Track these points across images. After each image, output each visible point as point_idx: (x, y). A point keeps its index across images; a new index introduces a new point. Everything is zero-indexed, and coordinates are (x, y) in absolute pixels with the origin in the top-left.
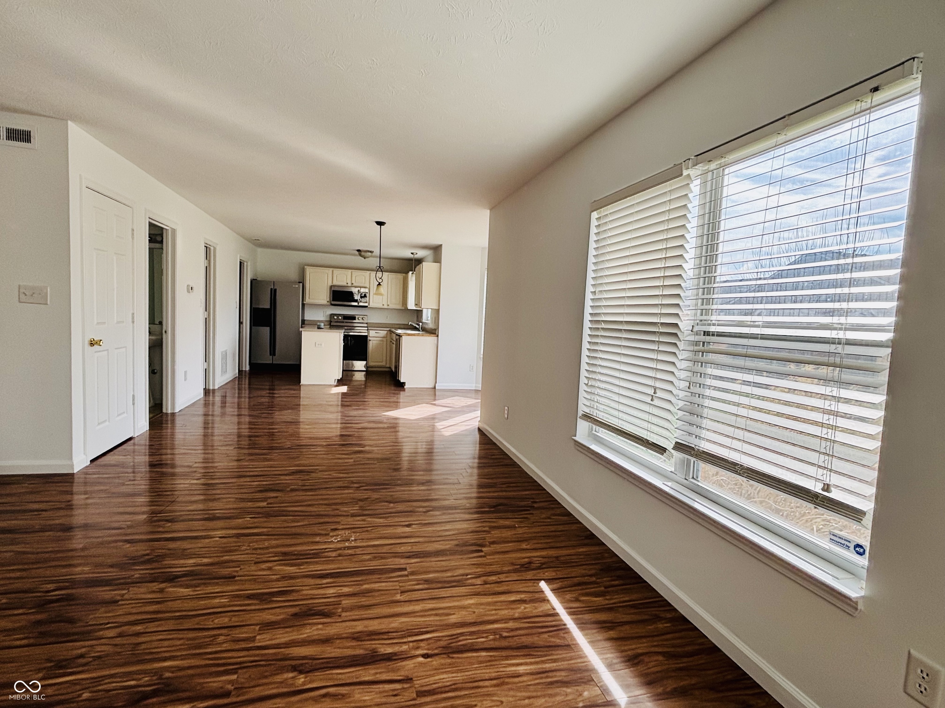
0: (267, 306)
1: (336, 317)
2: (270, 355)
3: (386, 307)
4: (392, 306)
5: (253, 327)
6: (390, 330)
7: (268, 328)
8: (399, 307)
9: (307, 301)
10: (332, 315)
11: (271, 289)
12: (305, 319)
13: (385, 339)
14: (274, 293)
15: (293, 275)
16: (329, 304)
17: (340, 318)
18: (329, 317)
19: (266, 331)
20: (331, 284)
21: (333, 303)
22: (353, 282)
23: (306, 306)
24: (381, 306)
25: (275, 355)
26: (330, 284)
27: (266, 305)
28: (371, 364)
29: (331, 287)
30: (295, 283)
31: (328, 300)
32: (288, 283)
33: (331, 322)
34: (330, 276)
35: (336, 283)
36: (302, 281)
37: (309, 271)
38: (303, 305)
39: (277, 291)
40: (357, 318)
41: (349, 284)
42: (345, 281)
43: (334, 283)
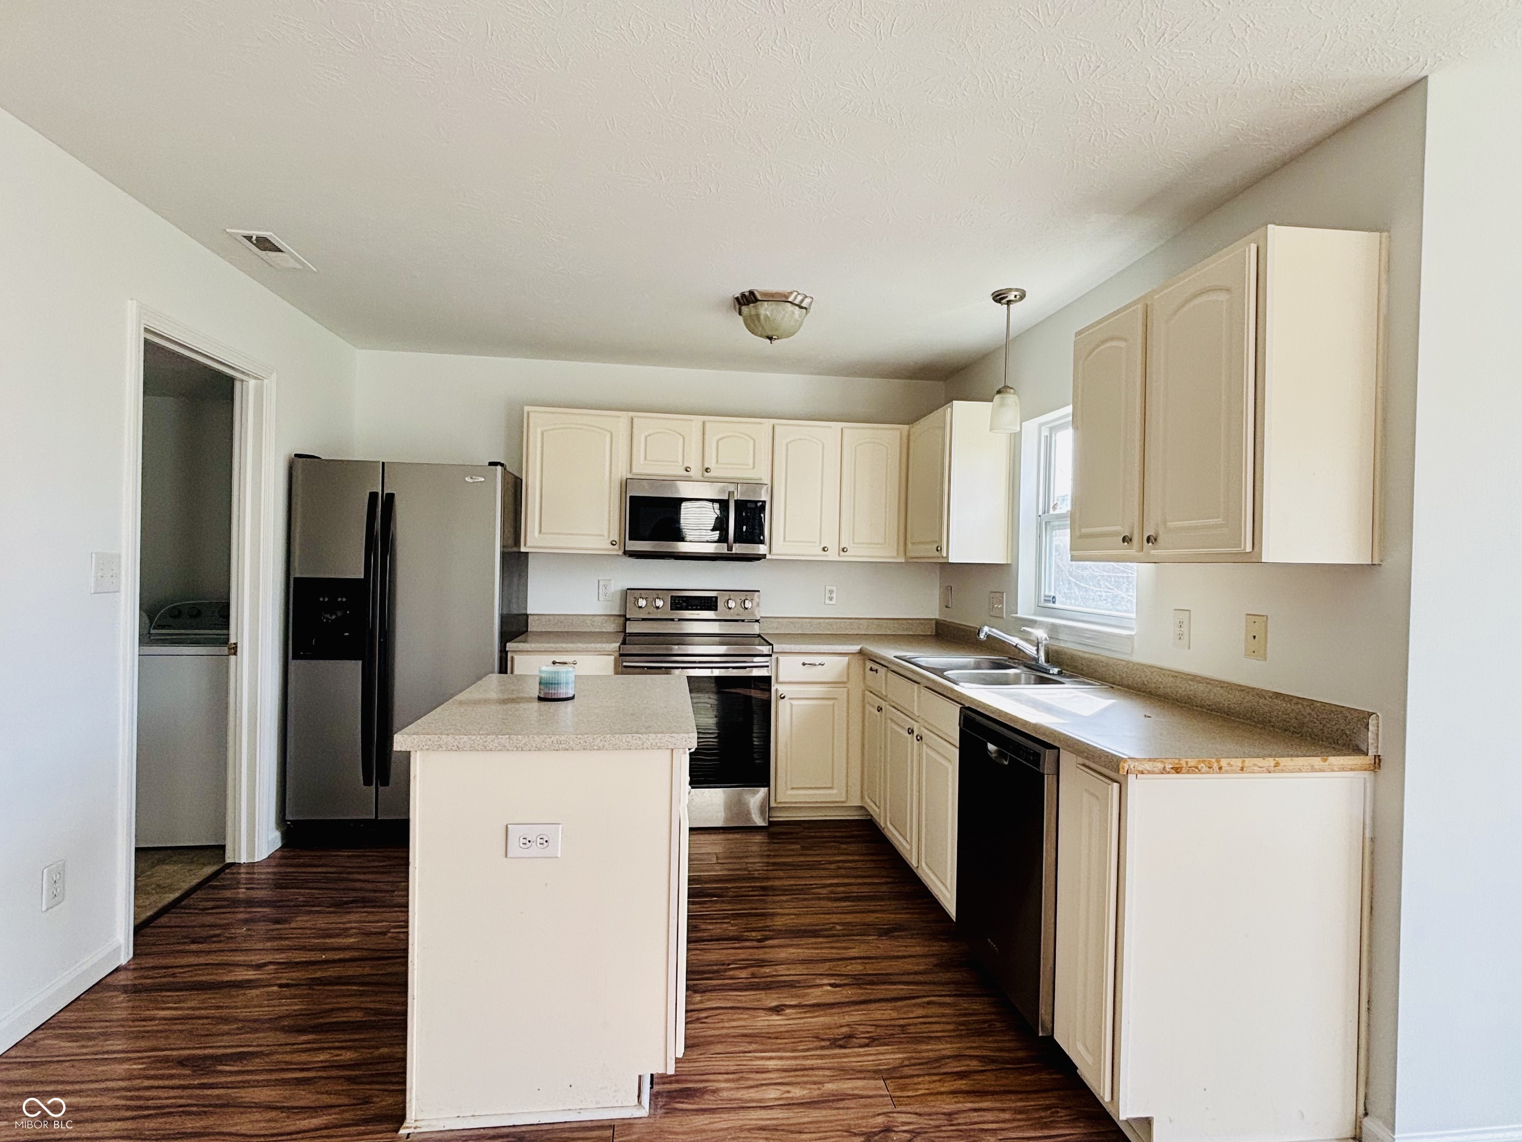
1: (642, 603)
2: (367, 782)
3: (833, 555)
4: (857, 553)
5: (293, 664)
6: (861, 652)
8: (888, 553)
9: (535, 540)
10: (629, 595)
11: (373, 496)
12: (530, 612)
13: (842, 692)
14: (382, 510)
16: (617, 551)
17: (660, 603)
18: (618, 599)
19: (345, 677)
20: (626, 475)
21: (632, 545)
22: (710, 463)
24: (813, 552)
26: (622, 472)
27: (348, 564)
29: (625, 484)
30: (473, 470)
31: (614, 535)
32: (446, 472)
33: (626, 619)
34: (622, 441)
35: (642, 468)
37: (541, 424)
40: (721, 604)
41: (695, 472)
42: (680, 460)
43: (634, 471)
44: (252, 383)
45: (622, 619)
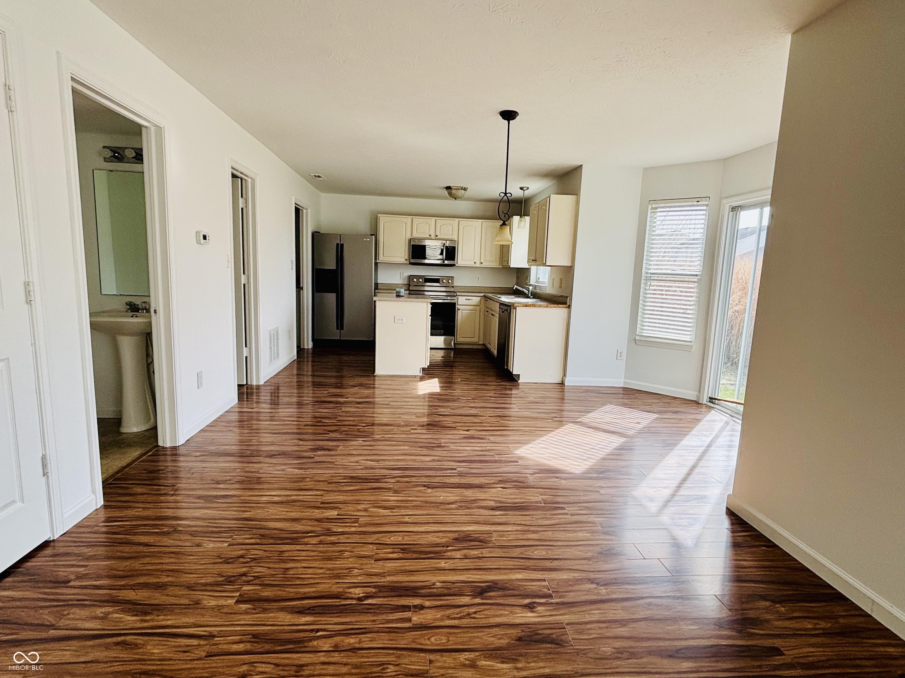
0: (334, 267)
1: (415, 280)
2: (337, 329)
3: (478, 265)
4: (486, 264)
5: (316, 294)
6: (484, 296)
7: (335, 294)
8: (496, 265)
9: (381, 258)
10: (410, 278)
11: (338, 244)
12: (378, 282)
13: (478, 308)
14: (340, 249)
15: (364, 227)
16: (407, 262)
17: (421, 280)
18: (407, 279)
19: (331, 298)
21: (412, 261)
22: (438, 233)
23: (379, 265)
24: (471, 264)
25: (343, 329)
26: (409, 236)
27: (331, 264)
28: (460, 340)
29: (410, 240)
30: (365, 236)
31: (407, 257)
32: (358, 237)
33: (409, 285)
34: (409, 225)
35: (416, 235)
36: (375, 234)
37: (383, 219)
38: (376, 264)
39: (344, 246)
40: (441, 281)
41: (433, 236)
42: (428, 232)
43: (413, 236)
44: (305, 211)
45: (408, 286)
